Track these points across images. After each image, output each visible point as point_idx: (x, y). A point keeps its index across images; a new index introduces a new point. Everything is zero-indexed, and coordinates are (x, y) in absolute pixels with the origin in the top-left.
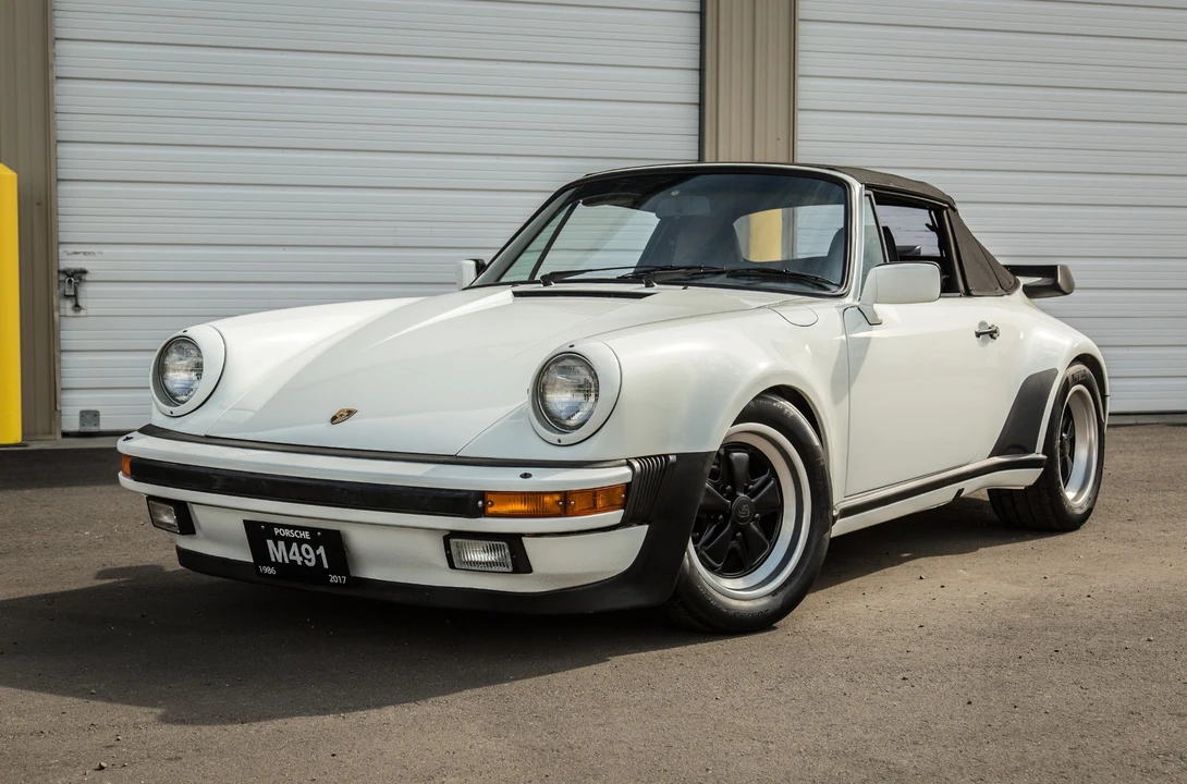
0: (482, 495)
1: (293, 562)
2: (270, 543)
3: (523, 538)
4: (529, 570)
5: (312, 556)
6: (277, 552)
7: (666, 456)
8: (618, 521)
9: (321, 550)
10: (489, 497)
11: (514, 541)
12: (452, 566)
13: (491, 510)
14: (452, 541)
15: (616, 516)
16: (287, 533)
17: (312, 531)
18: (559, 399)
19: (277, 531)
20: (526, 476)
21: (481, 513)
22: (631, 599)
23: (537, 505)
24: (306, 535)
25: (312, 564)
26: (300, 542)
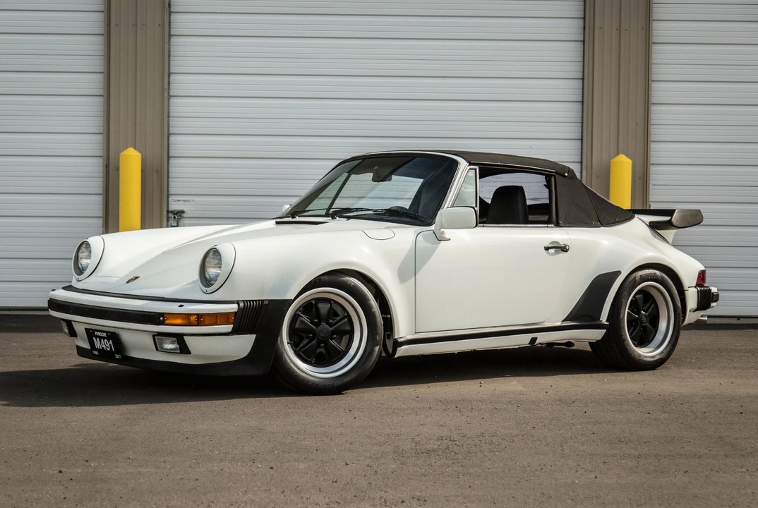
0: (162, 314)
1: (103, 348)
2: (94, 338)
3: (185, 337)
4: (190, 353)
5: (108, 345)
6: (98, 344)
7: (262, 301)
8: (230, 330)
9: (111, 342)
10: (165, 315)
11: (179, 338)
12: (157, 350)
13: (167, 322)
14: (156, 337)
15: (229, 328)
16: (99, 334)
17: (107, 332)
18: (211, 271)
19: (96, 333)
20: (181, 306)
21: (162, 323)
22: (251, 371)
23: (187, 319)
24: (105, 335)
25: (109, 349)
26: (104, 338)
